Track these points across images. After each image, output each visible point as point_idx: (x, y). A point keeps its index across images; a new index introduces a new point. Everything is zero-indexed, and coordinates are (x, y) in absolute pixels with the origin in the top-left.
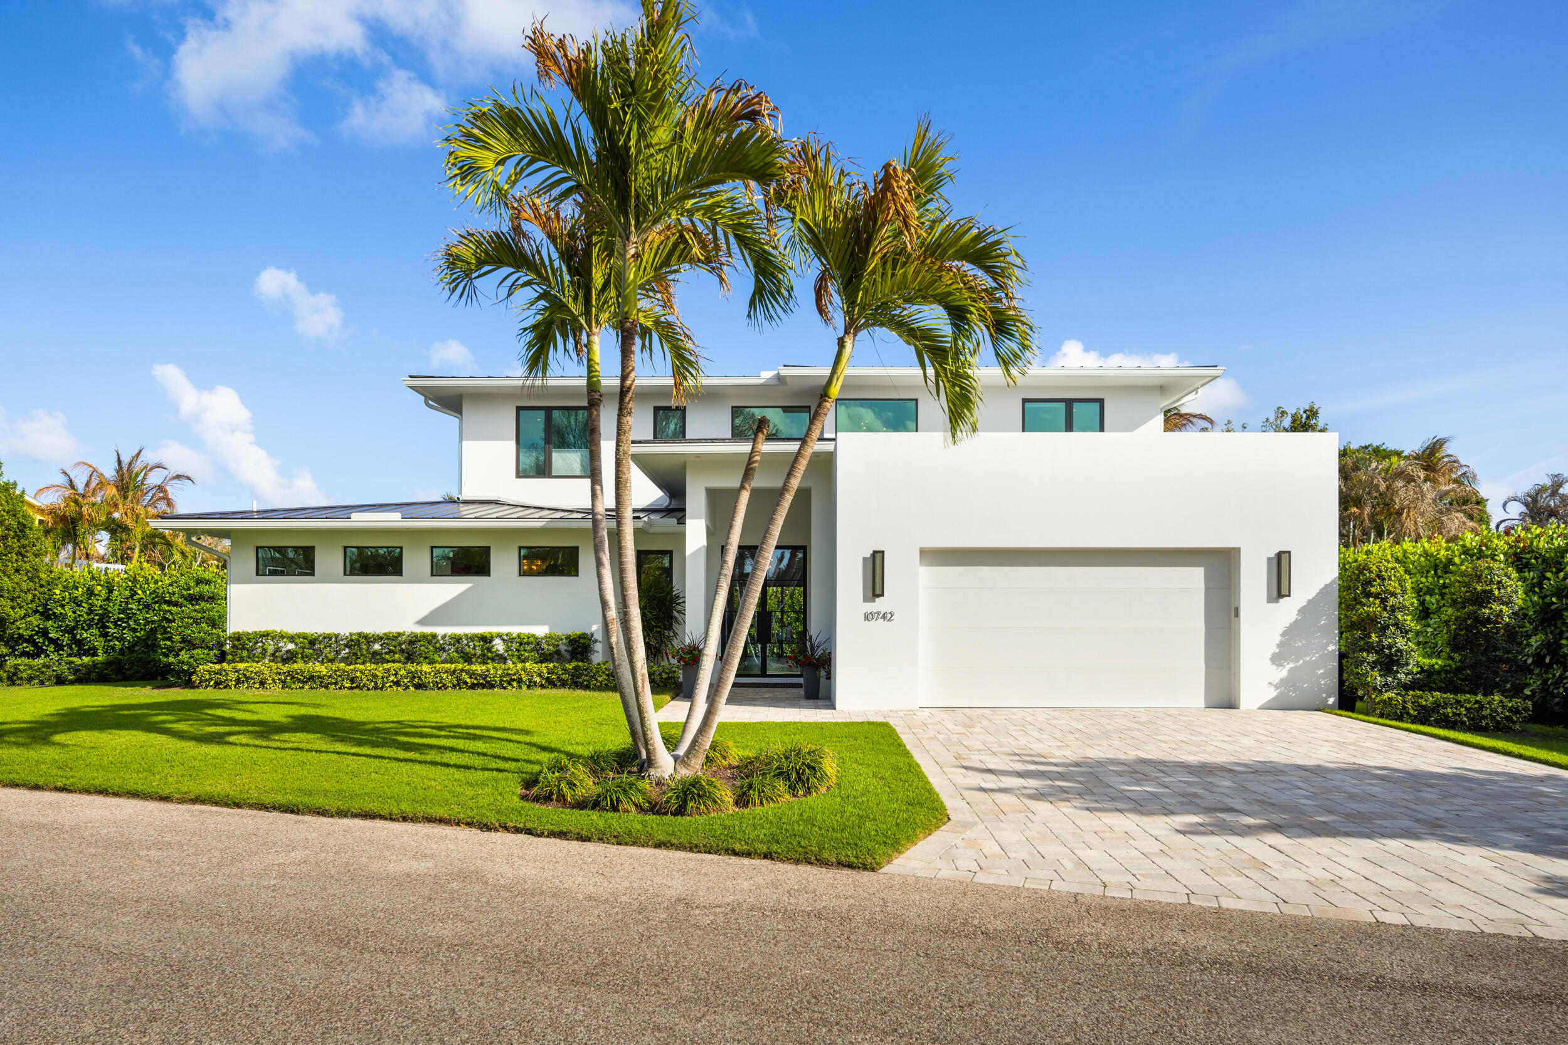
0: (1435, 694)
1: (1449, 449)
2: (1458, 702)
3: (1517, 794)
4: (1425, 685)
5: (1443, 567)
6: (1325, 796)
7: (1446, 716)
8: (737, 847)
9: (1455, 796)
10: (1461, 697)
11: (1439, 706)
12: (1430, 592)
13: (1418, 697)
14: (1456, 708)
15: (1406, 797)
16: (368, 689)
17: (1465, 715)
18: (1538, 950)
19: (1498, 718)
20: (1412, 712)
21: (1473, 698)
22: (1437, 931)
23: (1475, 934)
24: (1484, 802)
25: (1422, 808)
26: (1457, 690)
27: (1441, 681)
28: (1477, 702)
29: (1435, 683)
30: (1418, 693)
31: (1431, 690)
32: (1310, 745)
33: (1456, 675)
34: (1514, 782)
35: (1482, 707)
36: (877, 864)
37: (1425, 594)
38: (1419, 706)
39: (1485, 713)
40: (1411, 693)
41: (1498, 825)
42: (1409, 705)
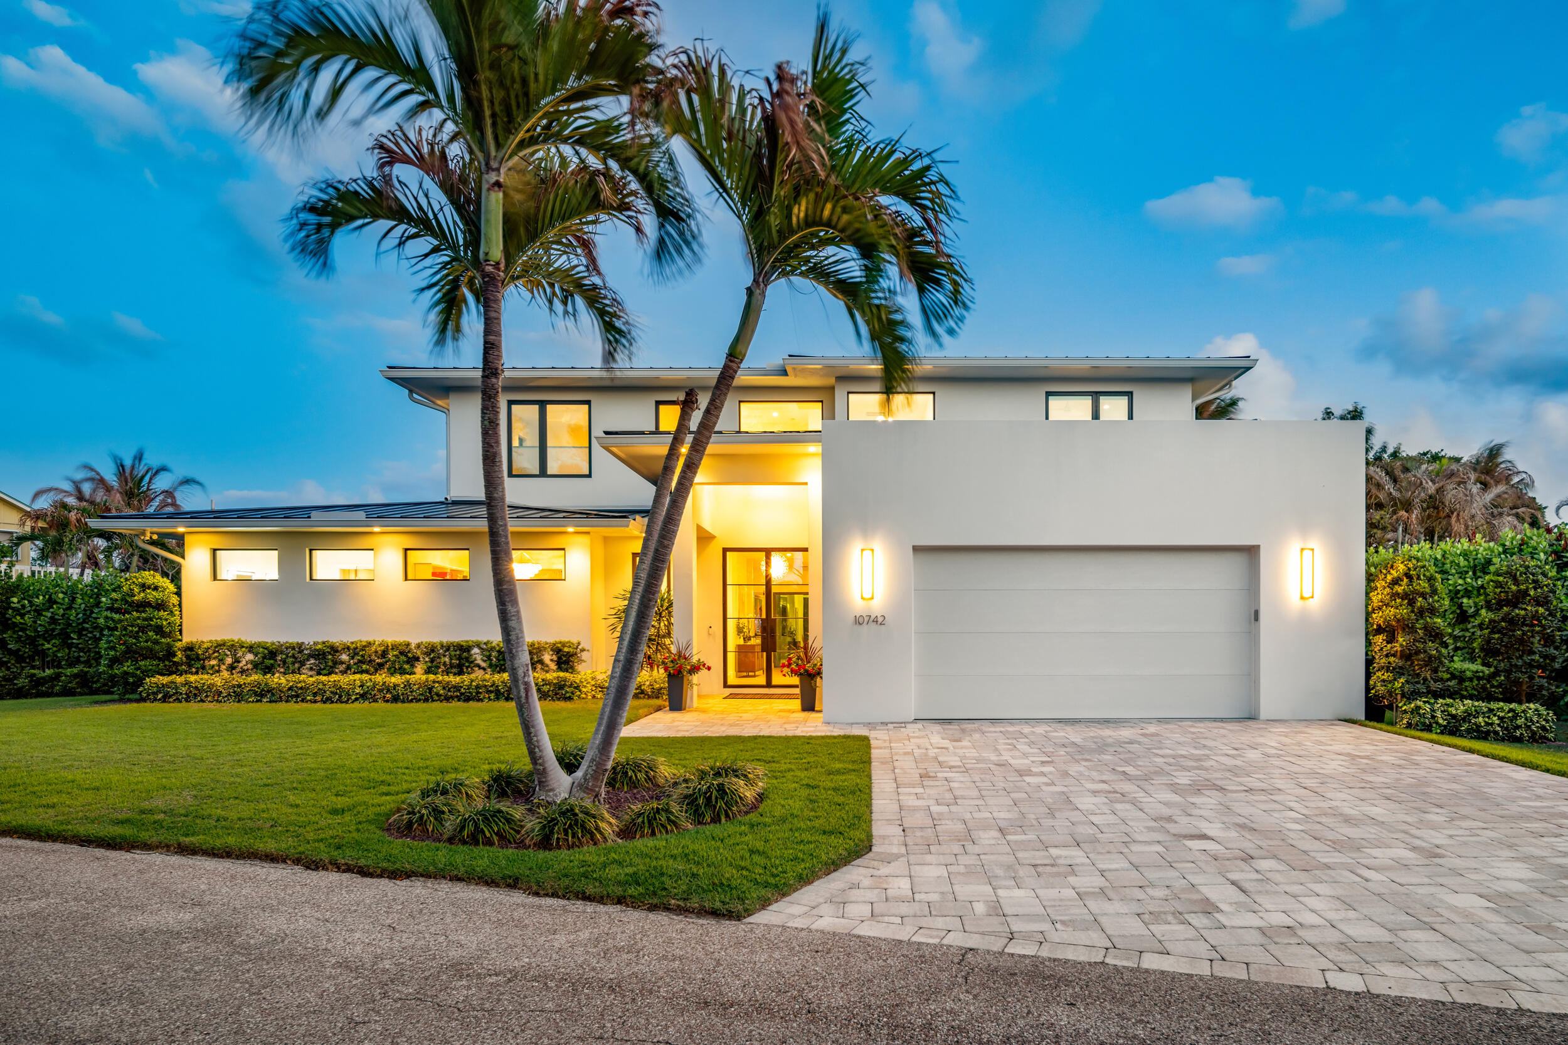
0: (1466, 702)
1: (1508, 455)
2: (1491, 710)
3: (1535, 816)
4: (1456, 693)
5: (1482, 567)
6: (1319, 819)
7: (1478, 726)
8: (590, 890)
9: (1465, 817)
10: (1494, 705)
11: (1470, 715)
12: (1468, 594)
13: (1448, 705)
14: (1489, 717)
15: (1409, 819)
16: (332, 702)
17: (1499, 725)
18: (1518, 1030)
19: (1533, 727)
20: (1441, 721)
21: (1507, 707)
22: (1398, 1001)
23: (1443, 1003)
24: (1496, 825)
25: (1425, 833)
26: (1490, 698)
27: (1473, 688)
28: (1511, 710)
29: (1466, 690)
30: (1449, 701)
31: (1462, 698)
32: (1321, 759)
33: (1489, 682)
34: (1535, 800)
35: (1516, 716)
36: (746, 910)
37: (1463, 597)
38: (1449, 715)
39: (1520, 721)
40: (1441, 701)
41: (1507, 853)
42: (1438, 714)
